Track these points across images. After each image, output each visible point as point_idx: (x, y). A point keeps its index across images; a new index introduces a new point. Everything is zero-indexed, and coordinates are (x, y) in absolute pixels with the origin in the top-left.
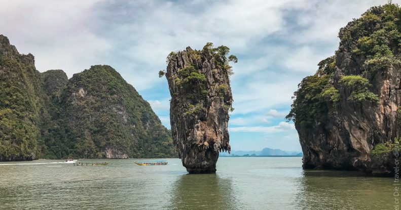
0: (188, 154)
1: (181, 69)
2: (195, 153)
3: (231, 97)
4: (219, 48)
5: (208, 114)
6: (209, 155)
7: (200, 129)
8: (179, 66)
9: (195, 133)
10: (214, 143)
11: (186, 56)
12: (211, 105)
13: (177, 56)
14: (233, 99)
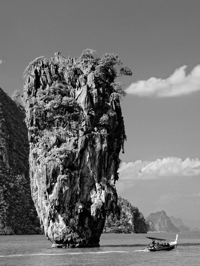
10: (91, 204)
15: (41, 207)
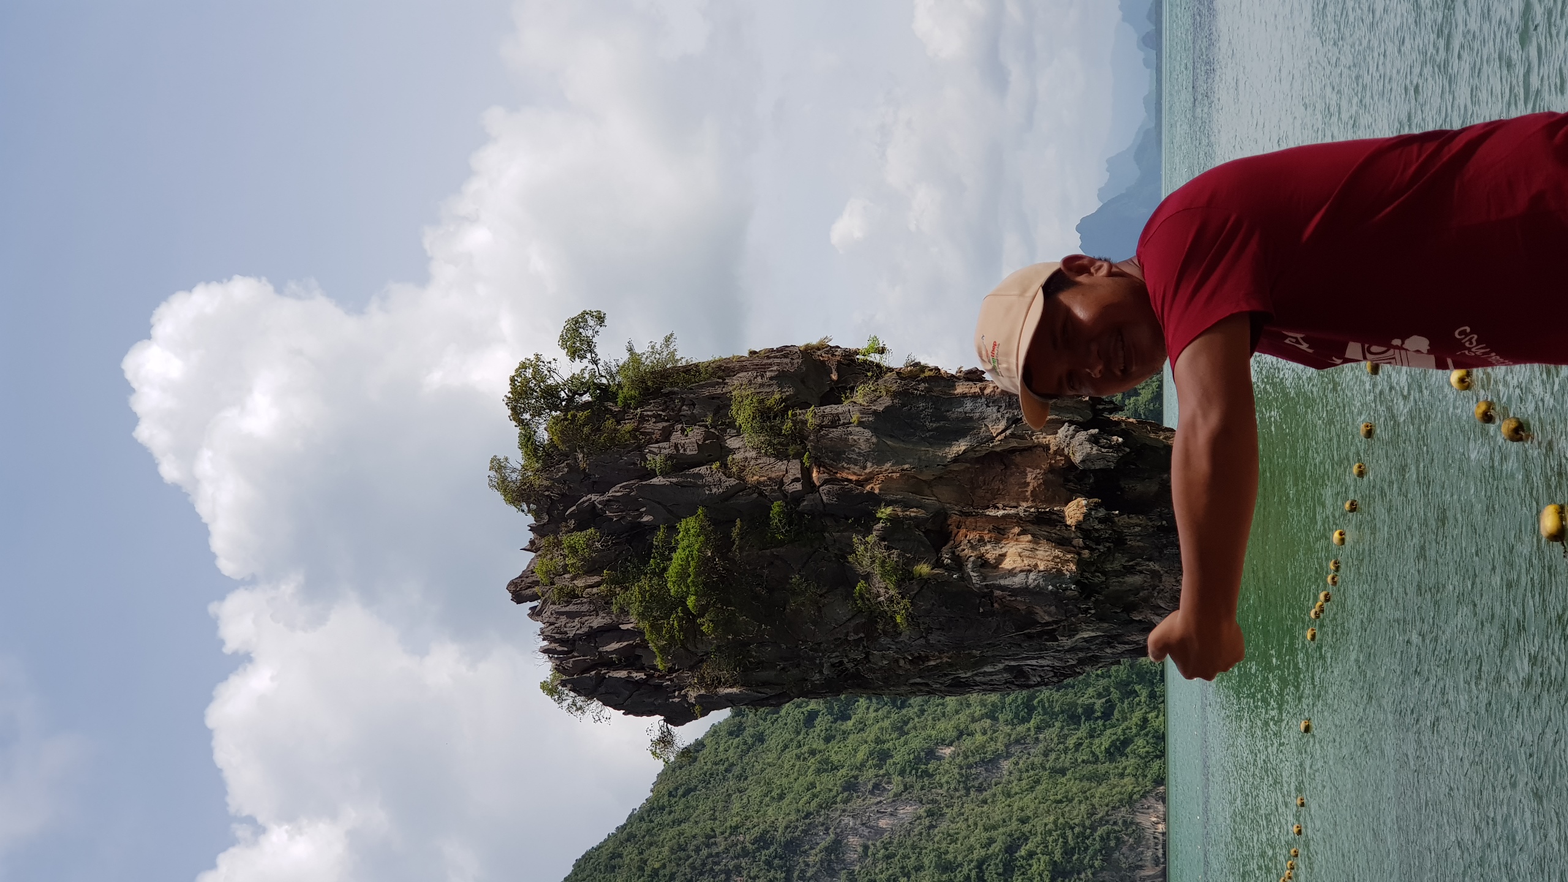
0: (1130, 608)
1: (644, 645)
2: (1129, 570)
3: (808, 352)
4: (516, 414)
5: (907, 505)
6: (1139, 487)
7: (991, 552)
8: (631, 659)
9: (1018, 581)
10: (1071, 465)
11: (571, 615)
12: (860, 483)
13: (570, 664)
14: (814, 341)
15: (1081, 655)
